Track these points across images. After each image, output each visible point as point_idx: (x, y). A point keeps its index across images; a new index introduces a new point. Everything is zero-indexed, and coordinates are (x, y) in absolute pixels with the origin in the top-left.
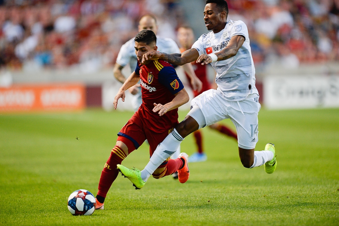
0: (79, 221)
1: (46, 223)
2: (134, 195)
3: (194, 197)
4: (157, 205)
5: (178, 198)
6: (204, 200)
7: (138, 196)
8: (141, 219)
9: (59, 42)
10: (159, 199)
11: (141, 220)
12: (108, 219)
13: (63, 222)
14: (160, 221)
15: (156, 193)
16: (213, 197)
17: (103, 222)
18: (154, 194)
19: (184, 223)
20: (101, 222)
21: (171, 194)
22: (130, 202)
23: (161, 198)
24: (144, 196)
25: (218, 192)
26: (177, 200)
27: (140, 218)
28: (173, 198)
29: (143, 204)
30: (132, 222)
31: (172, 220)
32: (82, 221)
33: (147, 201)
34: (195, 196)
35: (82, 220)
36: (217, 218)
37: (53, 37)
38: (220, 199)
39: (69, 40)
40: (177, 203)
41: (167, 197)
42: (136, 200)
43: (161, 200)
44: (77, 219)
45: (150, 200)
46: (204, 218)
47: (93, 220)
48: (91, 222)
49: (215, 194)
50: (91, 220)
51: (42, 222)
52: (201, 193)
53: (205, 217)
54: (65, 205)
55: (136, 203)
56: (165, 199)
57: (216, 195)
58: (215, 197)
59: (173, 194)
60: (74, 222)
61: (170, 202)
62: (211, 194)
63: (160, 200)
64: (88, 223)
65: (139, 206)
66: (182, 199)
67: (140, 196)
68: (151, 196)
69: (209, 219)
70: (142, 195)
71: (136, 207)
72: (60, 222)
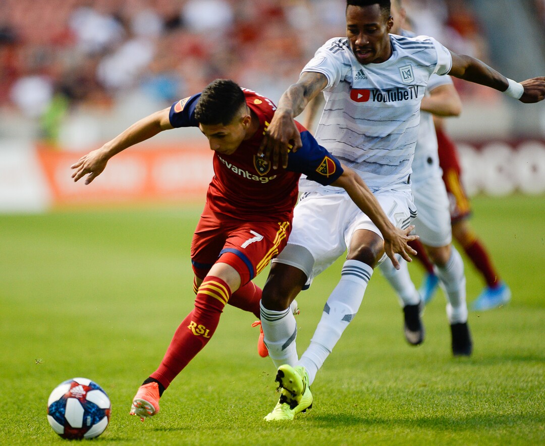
0: (234, 437)
1: (164, 442)
2: (354, 381)
3: (484, 386)
4: (403, 402)
5: (450, 387)
6: (506, 391)
7: (362, 383)
8: (368, 433)
9: (196, 51)
10: (407, 390)
11: (368, 435)
12: (298, 434)
13: (200, 439)
14: (409, 437)
15: (401, 377)
16: (525, 385)
17: (286, 439)
18: (396, 379)
19: (460, 442)
20: (283, 441)
21: (434, 379)
22: (346, 396)
23: (412, 387)
24: (376, 383)
25: (538, 375)
26: (447, 392)
27: (366, 432)
28: (440, 387)
29: (373, 401)
30: (350, 440)
31: (436, 436)
32: (241, 437)
33: (382, 396)
34: (486, 384)
35: (242, 434)
36: (535, 430)
37: (183, 41)
38: (540, 389)
39: (218, 48)
40: (447, 398)
41: (425, 386)
42: (358, 392)
43: (413, 393)
44: (230, 432)
45: (388, 392)
46: (505, 432)
47: (266, 436)
48: (261, 439)
49: (530, 379)
50: (262, 436)
51: (155, 440)
52: (499, 377)
53: (508, 429)
54: (204, 404)
55: (359, 398)
56: (421, 389)
57: (531, 381)
58: (530, 385)
59: (439, 379)
60: (224, 440)
61: (431, 397)
62: (522, 379)
63: (410, 391)
64: (254, 442)
65: (364, 405)
66: (459, 389)
67: (367, 384)
68: (391, 384)
69: (517, 434)
70: (371, 382)
71: (358, 407)
72: (193, 439)
